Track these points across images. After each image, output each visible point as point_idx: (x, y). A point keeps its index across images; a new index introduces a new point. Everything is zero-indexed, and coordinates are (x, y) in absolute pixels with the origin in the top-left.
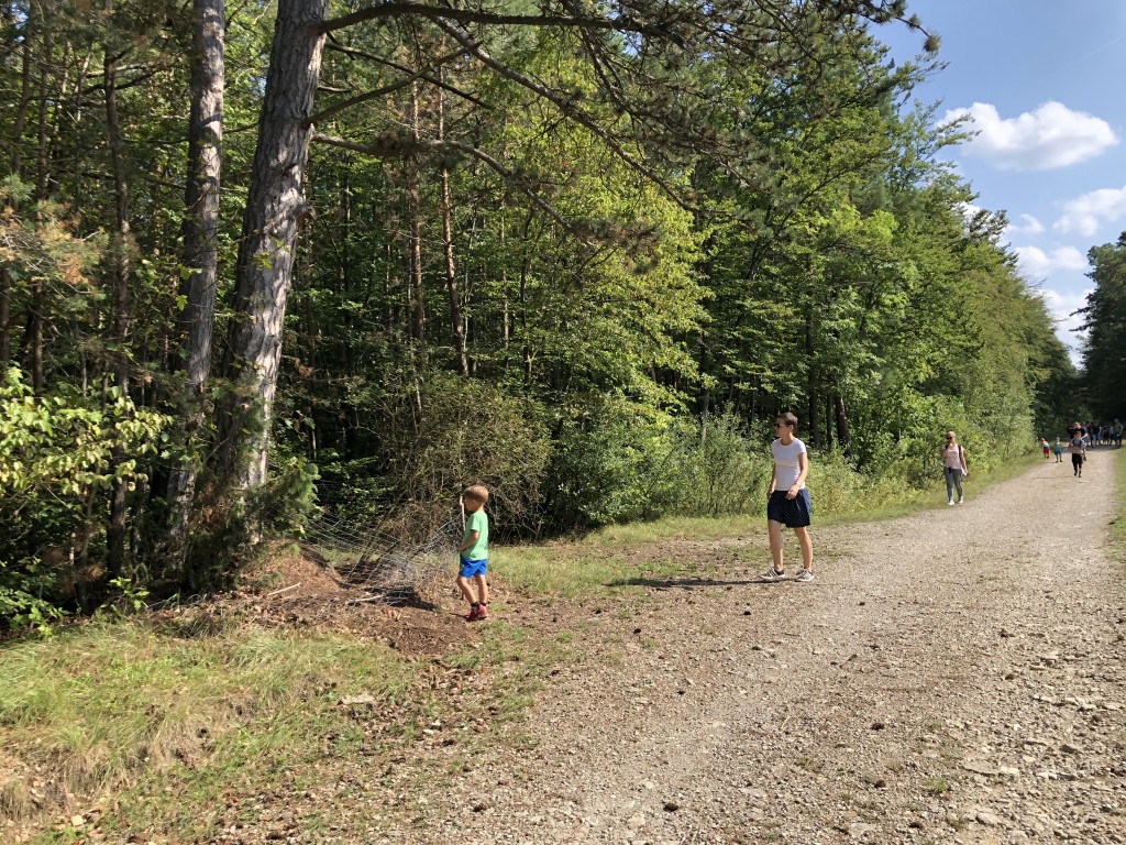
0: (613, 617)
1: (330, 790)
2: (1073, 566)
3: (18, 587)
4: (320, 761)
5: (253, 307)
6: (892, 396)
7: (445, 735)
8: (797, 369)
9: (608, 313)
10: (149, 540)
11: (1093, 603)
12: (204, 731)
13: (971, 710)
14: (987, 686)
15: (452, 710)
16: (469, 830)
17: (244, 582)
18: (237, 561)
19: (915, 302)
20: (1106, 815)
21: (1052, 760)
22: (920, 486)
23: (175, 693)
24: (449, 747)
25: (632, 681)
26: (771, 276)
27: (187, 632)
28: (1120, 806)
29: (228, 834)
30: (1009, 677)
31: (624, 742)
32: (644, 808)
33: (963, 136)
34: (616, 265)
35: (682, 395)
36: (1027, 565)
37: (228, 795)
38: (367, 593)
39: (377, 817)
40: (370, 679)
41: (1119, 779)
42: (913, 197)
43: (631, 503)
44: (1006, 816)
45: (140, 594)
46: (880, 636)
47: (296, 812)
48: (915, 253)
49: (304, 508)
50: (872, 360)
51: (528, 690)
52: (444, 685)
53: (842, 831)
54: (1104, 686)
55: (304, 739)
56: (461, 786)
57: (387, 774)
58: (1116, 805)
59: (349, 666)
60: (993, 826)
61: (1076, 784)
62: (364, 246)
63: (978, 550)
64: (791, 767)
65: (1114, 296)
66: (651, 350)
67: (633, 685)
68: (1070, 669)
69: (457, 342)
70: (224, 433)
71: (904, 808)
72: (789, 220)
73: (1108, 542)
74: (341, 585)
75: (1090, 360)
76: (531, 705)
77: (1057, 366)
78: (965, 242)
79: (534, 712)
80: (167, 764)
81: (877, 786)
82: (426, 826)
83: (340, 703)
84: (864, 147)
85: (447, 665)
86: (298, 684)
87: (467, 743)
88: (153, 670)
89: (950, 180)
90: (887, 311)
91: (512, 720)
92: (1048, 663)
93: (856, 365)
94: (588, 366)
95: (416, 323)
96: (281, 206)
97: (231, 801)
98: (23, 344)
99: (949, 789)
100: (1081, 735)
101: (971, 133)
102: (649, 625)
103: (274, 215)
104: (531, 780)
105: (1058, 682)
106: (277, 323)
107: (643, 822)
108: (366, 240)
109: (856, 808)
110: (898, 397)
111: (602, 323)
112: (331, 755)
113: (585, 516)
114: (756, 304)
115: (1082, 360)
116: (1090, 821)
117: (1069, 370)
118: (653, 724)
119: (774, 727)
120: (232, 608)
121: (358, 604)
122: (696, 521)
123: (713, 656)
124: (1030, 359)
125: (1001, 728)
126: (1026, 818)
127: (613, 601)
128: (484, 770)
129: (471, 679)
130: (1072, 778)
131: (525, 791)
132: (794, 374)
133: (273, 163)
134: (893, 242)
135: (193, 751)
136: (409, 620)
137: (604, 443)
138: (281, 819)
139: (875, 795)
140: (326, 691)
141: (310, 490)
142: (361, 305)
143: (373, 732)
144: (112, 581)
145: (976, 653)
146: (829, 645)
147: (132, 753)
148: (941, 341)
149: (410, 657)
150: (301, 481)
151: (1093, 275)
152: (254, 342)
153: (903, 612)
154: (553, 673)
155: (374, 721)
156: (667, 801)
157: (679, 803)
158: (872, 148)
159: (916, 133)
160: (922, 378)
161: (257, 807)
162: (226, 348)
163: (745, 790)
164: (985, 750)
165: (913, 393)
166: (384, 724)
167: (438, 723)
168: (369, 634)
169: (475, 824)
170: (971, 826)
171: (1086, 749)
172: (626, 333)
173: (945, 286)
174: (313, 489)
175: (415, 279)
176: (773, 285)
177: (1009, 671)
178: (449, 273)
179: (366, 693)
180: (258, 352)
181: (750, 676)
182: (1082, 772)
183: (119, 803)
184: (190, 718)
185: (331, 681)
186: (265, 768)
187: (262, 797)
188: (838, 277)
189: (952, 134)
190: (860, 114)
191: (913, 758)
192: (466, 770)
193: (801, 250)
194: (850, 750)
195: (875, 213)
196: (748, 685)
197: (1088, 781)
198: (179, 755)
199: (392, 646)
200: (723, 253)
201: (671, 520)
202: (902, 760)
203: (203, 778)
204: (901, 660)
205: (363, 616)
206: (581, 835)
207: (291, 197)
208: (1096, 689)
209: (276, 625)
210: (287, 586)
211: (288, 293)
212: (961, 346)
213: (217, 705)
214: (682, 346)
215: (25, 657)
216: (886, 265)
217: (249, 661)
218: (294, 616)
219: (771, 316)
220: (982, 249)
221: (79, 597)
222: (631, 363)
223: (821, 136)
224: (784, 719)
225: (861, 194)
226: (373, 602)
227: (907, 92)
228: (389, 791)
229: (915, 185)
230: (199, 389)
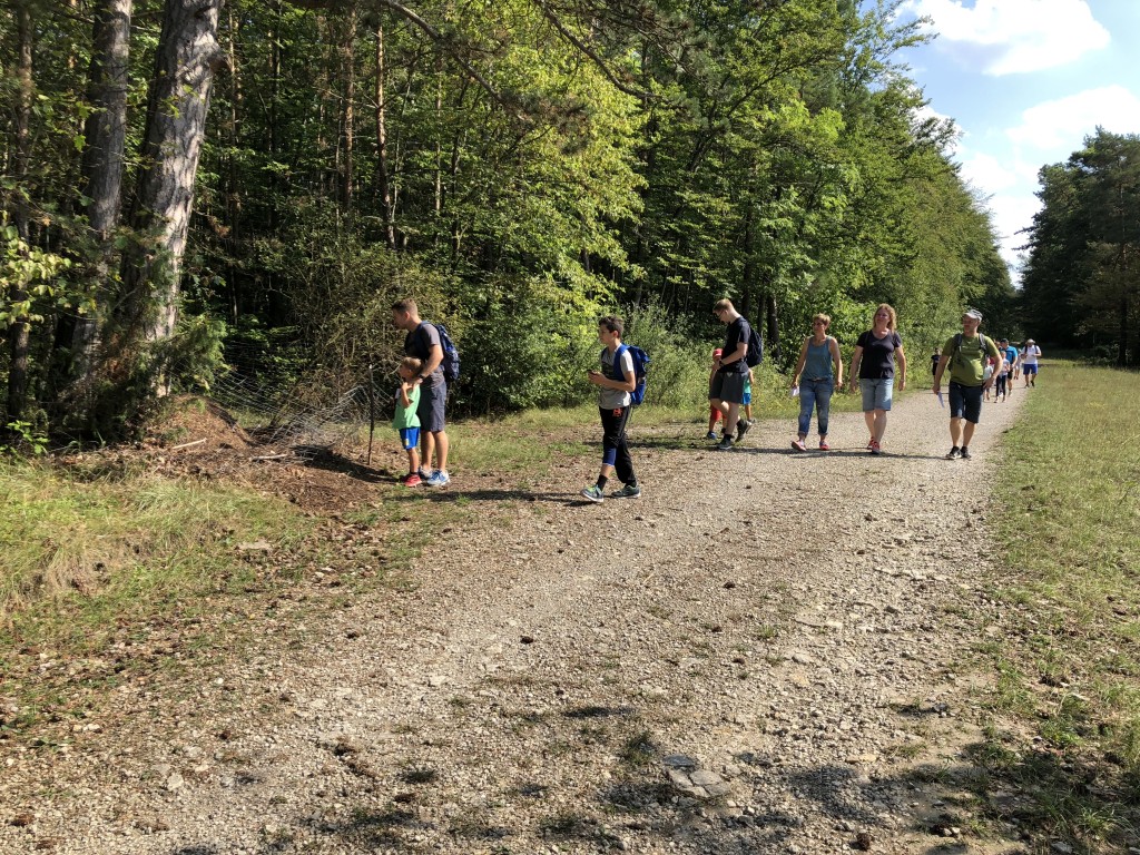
1: (218, 617)
4: (211, 595)
5: (163, 156)
6: (824, 301)
7: (335, 578)
8: (732, 266)
9: (541, 193)
10: (53, 388)
11: (958, 496)
12: (100, 565)
13: (817, 577)
14: (839, 559)
15: (344, 558)
16: (340, 652)
17: (150, 435)
18: (142, 413)
19: (857, 205)
20: (904, 659)
21: (874, 618)
23: (72, 529)
24: (336, 588)
25: (517, 540)
26: (714, 170)
27: (90, 477)
28: (918, 653)
29: (116, 649)
30: (861, 553)
31: (498, 588)
32: (503, 640)
33: (920, 39)
34: (549, 141)
35: (613, 284)
37: (121, 619)
38: (272, 452)
39: (258, 640)
40: (268, 530)
41: (925, 633)
42: (863, 99)
43: (552, 389)
44: (819, 657)
45: (41, 439)
46: (756, 514)
47: (183, 635)
48: (860, 156)
49: (211, 364)
50: (806, 262)
51: (419, 544)
52: (340, 538)
53: (673, 663)
54: (940, 562)
55: (199, 577)
56: (340, 618)
57: (272, 607)
58: (914, 652)
59: (248, 517)
60: (805, 664)
61: (888, 636)
62: (294, 105)
64: (643, 613)
65: (1058, 217)
66: (581, 235)
67: (518, 544)
68: (917, 548)
69: (384, 212)
70: (131, 285)
71: (732, 648)
72: (735, 112)
73: (994, 448)
74: (249, 443)
75: (1028, 279)
76: (419, 556)
77: (994, 283)
78: (912, 149)
79: (421, 562)
80: (62, 591)
81: (714, 631)
82: (301, 648)
83: (237, 548)
84: (816, 42)
85: (346, 521)
86: (197, 530)
87: (352, 586)
88: (50, 509)
89: (903, 83)
90: (826, 213)
91: (398, 568)
92: (899, 543)
93: (790, 266)
94: (518, 247)
95: (344, 190)
96: (195, 51)
97: (123, 624)
99: (777, 636)
100: (906, 599)
101: (929, 36)
102: (545, 495)
103: (187, 59)
104: (405, 615)
105: (902, 558)
106: (189, 175)
107: (500, 650)
108: (296, 98)
109: (691, 647)
110: (830, 302)
111: (534, 203)
112: (222, 591)
113: (506, 398)
114: (694, 196)
115: (1021, 279)
116: (888, 663)
117: (1006, 288)
119: (638, 582)
120: (135, 458)
121: (262, 461)
123: (597, 523)
124: (967, 275)
125: (839, 592)
126: (835, 659)
128: (364, 606)
129: (366, 533)
130: (886, 632)
131: (398, 623)
132: (728, 271)
133: (186, 3)
134: (839, 144)
135: (89, 582)
136: (312, 479)
137: (529, 327)
138: (169, 639)
139: (711, 637)
140: (224, 537)
141: (216, 348)
142: (287, 167)
143: (266, 574)
144: (10, 424)
145: (838, 532)
146: (708, 520)
147: (27, 579)
148: (877, 248)
149: (310, 513)
150: (207, 337)
151: (1041, 195)
152: (163, 193)
153: (785, 496)
154: (445, 531)
155: (268, 565)
156: (525, 635)
157: (535, 637)
158: (826, 44)
159: (874, 32)
160: (856, 284)
161: (147, 629)
162: (135, 199)
163: (596, 630)
164: (819, 608)
165: (846, 299)
166: (277, 568)
167: (328, 569)
168: (270, 489)
169: (346, 648)
170: (785, 663)
171: (905, 610)
172: (558, 216)
173: (885, 192)
174: (221, 348)
175: (344, 142)
176: (716, 178)
177: (863, 547)
178: (379, 139)
179: (263, 541)
180: (168, 204)
181: (628, 540)
182: (896, 627)
183: (14, 622)
184: (86, 553)
185: (230, 529)
186: (158, 600)
187: (153, 622)
188: (783, 176)
189: (910, 36)
190: (818, 6)
191: (753, 612)
192: (346, 606)
193: (745, 144)
194: (699, 603)
195: (823, 111)
196: (623, 548)
197: (898, 634)
198: (75, 585)
199: (293, 501)
200: (665, 141)
201: (590, 407)
202: (742, 612)
203: (98, 605)
204: (768, 535)
205: (266, 472)
206: (442, 659)
207: (205, 41)
208: (932, 564)
209: (178, 475)
210: (193, 440)
211: (201, 146)
212: (896, 255)
213: (115, 543)
214: (614, 233)
216: (830, 166)
217: (149, 506)
218: (197, 469)
219: (709, 210)
220: (926, 157)
222: (561, 247)
223: (776, 26)
224: (647, 576)
225: (812, 90)
226: (277, 460)
228: (272, 620)
229: (868, 86)
230: (102, 237)
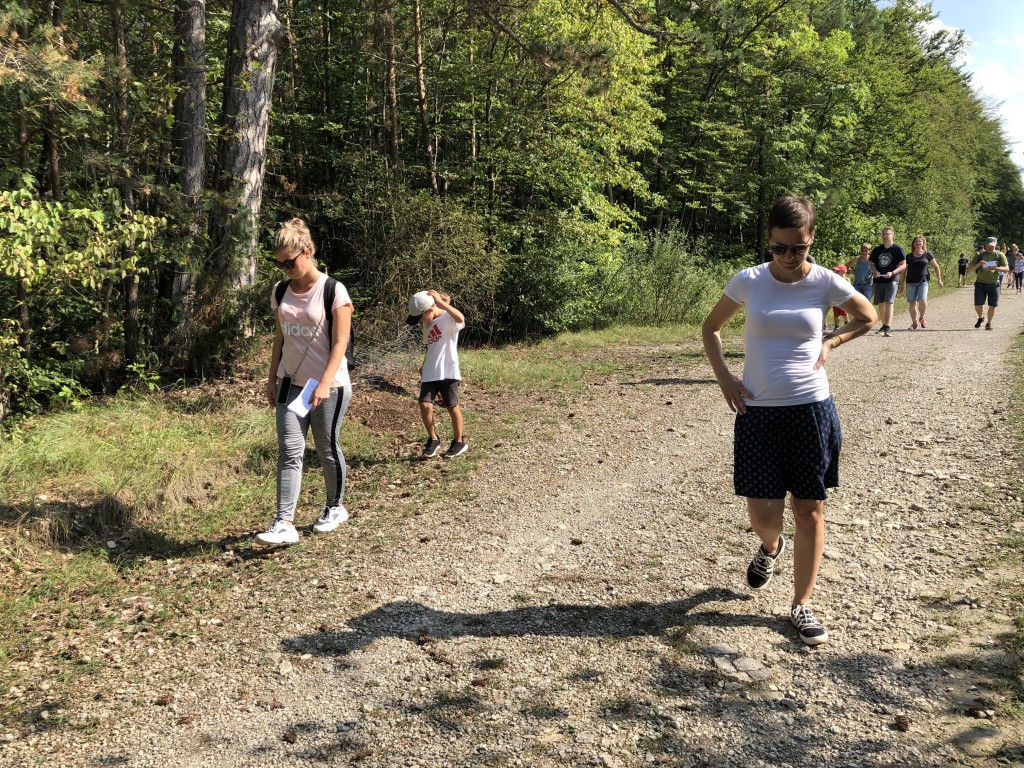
0: (552, 404)
2: (970, 368)
3: (53, 368)
5: (239, 126)
6: (837, 216)
7: (405, 489)
8: (748, 189)
9: (567, 134)
10: (159, 334)
11: (977, 397)
12: (209, 484)
14: (862, 462)
16: (415, 555)
17: (240, 370)
18: (233, 352)
19: (867, 122)
20: (932, 554)
21: (899, 516)
23: (184, 454)
24: (406, 498)
25: (561, 453)
26: (727, 98)
27: (192, 409)
28: (946, 549)
30: (883, 455)
31: (547, 496)
32: (555, 542)
34: (573, 85)
35: (636, 213)
36: (930, 368)
37: (229, 530)
39: (344, 546)
41: (951, 530)
42: (873, 17)
43: (583, 314)
44: (848, 553)
45: (153, 378)
48: (869, 74)
50: (819, 180)
51: (474, 458)
52: (406, 454)
53: (711, 561)
54: (962, 462)
56: (412, 525)
57: (354, 516)
58: (942, 548)
61: (914, 532)
62: (344, 69)
63: (890, 354)
64: (681, 516)
66: (605, 170)
67: (561, 456)
68: (938, 449)
69: (427, 161)
70: (218, 241)
72: (747, 42)
73: (1012, 349)
76: (475, 469)
77: (1007, 188)
78: (922, 62)
79: (477, 474)
80: (180, 506)
82: (381, 552)
85: (410, 439)
87: (420, 496)
88: (165, 437)
90: (837, 132)
91: (458, 479)
92: (921, 444)
93: (803, 185)
94: (547, 185)
95: (391, 143)
96: (261, 30)
97: (231, 534)
98: (42, 161)
100: (930, 498)
102: (581, 409)
103: (255, 38)
104: (468, 521)
105: (924, 458)
106: (261, 141)
107: (553, 551)
108: (346, 63)
109: (727, 546)
110: (843, 217)
111: (561, 142)
112: (310, 504)
113: (541, 324)
114: (710, 125)
116: (916, 558)
118: (572, 482)
119: (673, 488)
120: (230, 391)
122: (640, 329)
123: (632, 435)
124: (979, 182)
125: (864, 492)
126: (863, 555)
127: (555, 392)
128: (432, 514)
130: (912, 528)
131: (462, 529)
132: (743, 193)
134: (849, 64)
135: (201, 499)
136: (380, 403)
137: (560, 258)
139: (746, 538)
142: (341, 126)
144: (129, 366)
145: (860, 436)
147: (152, 498)
148: (887, 162)
149: (379, 433)
152: (240, 159)
154: (496, 446)
156: (574, 537)
157: (584, 539)
160: (867, 198)
162: (217, 165)
163: (639, 532)
164: (846, 508)
165: (857, 213)
166: (355, 482)
167: (398, 481)
169: (419, 551)
171: (931, 508)
172: (583, 153)
173: (896, 108)
175: (390, 100)
176: (729, 107)
177: (885, 450)
178: (420, 95)
180: (245, 168)
181: (661, 450)
182: (922, 524)
184: (196, 474)
186: (258, 513)
188: (793, 99)
192: (417, 514)
193: (757, 72)
194: (731, 506)
195: (833, 33)
196: (658, 458)
197: (924, 530)
198: (189, 501)
199: (365, 423)
200: (681, 75)
201: (618, 328)
203: (208, 518)
206: (503, 559)
207: (269, 21)
208: (955, 464)
211: (269, 114)
212: (907, 168)
213: (218, 465)
214: (636, 165)
215: (63, 425)
216: (840, 86)
217: (245, 432)
219: (723, 137)
220: (937, 70)
221: (104, 379)
222: (586, 182)
224: (682, 482)
225: (821, 14)
228: (355, 528)
230: (193, 201)
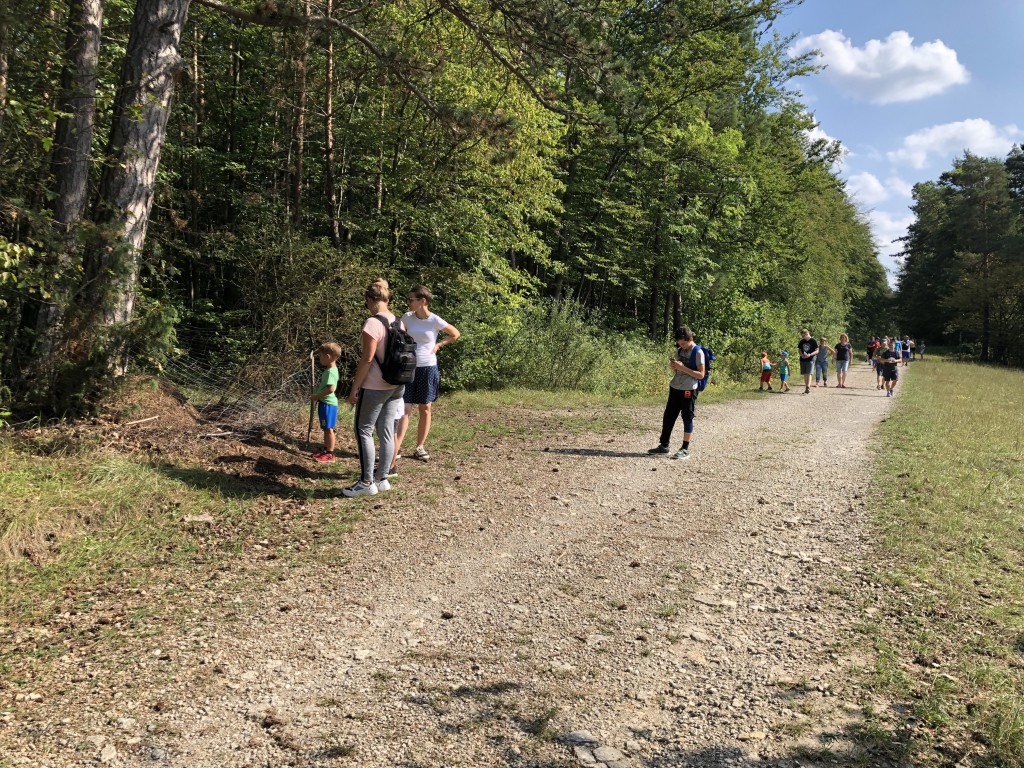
0: (439, 466)
1: (161, 588)
2: (837, 452)
4: (155, 565)
5: (126, 157)
6: (724, 298)
7: (271, 551)
8: (644, 266)
9: (472, 197)
11: (841, 481)
12: (52, 536)
13: (715, 557)
14: (734, 540)
15: (281, 532)
16: (273, 625)
17: (105, 411)
18: (99, 391)
19: (754, 214)
20: (791, 639)
21: (765, 598)
22: (739, 379)
23: (26, 501)
24: (272, 561)
25: (442, 518)
26: (628, 179)
27: (47, 450)
28: (805, 633)
29: (61, 618)
30: (754, 534)
31: (422, 564)
32: (425, 615)
33: (811, 69)
34: (482, 151)
35: (536, 280)
36: (802, 449)
37: (68, 589)
38: (219, 429)
39: (196, 611)
41: (811, 614)
42: (761, 120)
43: (479, 373)
44: (714, 635)
45: (2, 414)
46: (660, 495)
47: (126, 604)
48: (757, 171)
49: (165, 347)
50: (708, 264)
51: (351, 520)
52: (278, 512)
53: (581, 639)
54: (825, 545)
55: (145, 548)
56: (274, 591)
57: (212, 578)
58: (801, 632)
59: (194, 490)
60: (702, 642)
61: (777, 615)
63: (766, 434)
64: (555, 591)
65: (929, 228)
66: (508, 235)
67: (442, 521)
68: (804, 531)
69: (330, 210)
70: (92, 274)
71: (636, 625)
72: (648, 129)
73: (873, 436)
74: (198, 421)
75: (904, 283)
76: (350, 532)
77: (874, 286)
78: (803, 166)
79: (352, 537)
80: (14, 560)
81: (620, 609)
82: (236, 620)
83: (183, 520)
84: (720, 70)
85: (284, 496)
86: (145, 502)
87: (287, 559)
88: (7, 480)
89: (799, 107)
90: (727, 221)
91: (330, 542)
92: (789, 525)
93: (694, 267)
94: (451, 244)
96: (159, 61)
97: (70, 594)
99: (677, 614)
100: (794, 580)
101: (818, 67)
102: (468, 472)
103: (151, 69)
104: (335, 589)
105: (791, 540)
106: (150, 174)
107: (422, 625)
108: (254, 104)
109: (598, 624)
110: (729, 300)
111: (466, 205)
112: (166, 562)
114: (610, 203)
115: (897, 282)
116: (777, 642)
117: (884, 290)
119: (551, 560)
120: (91, 433)
121: (209, 438)
122: (535, 393)
123: (516, 502)
124: (851, 278)
125: (734, 572)
126: (729, 638)
128: (297, 580)
129: (303, 508)
130: (775, 611)
131: (328, 597)
132: (639, 270)
133: (152, 18)
134: (739, 159)
135: (40, 552)
136: (256, 456)
137: (459, 317)
138: (112, 609)
139: (617, 615)
140: (170, 510)
141: (170, 333)
142: (244, 167)
143: (208, 545)
145: (733, 514)
146: (617, 500)
148: (771, 253)
149: (251, 486)
150: (162, 323)
151: (914, 209)
152: (126, 190)
153: (686, 479)
154: (376, 508)
155: (210, 537)
156: (446, 611)
157: (455, 613)
158: (729, 71)
159: (771, 61)
160: (752, 284)
161: (92, 599)
163: (512, 606)
164: (716, 587)
165: (743, 297)
166: (218, 540)
167: (266, 542)
168: (216, 464)
169: (279, 621)
170: (684, 641)
171: (794, 590)
172: (487, 217)
173: (779, 204)
174: (174, 333)
175: (296, 146)
176: (629, 187)
177: (756, 529)
178: (327, 144)
179: (207, 514)
180: (130, 200)
181: (543, 519)
182: (785, 607)
184: (38, 524)
185: (176, 501)
186: (105, 570)
187: (98, 592)
188: (689, 186)
189: (802, 66)
190: (723, 38)
191: (655, 591)
192: (280, 579)
193: (656, 158)
194: (606, 581)
195: (726, 131)
196: (539, 527)
197: (787, 613)
198: (26, 554)
199: (236, 476)
200: (585, 153)
201: (513, 390)
202: (645, 591)
203: (47, 574)
204: (670, 516)
205: (213, 448)
206: (368, 633)
207: (169, 53)
208: (818, 547)
209: (131, 450)
210: (146, 417)
211: (162, 148)
212: (788, 259)
213: (66, 515)
214: (538, 233)
216: (731, 179)
217: (102, 479)
218: (148, 444)
219: (623, 216)
220: (816, 174)
222: (490, 245)
223: (685, 54)
224: (560, 554)
225: (716, 112)
226: (223, 437)
227: (769, 22)
228: (211, 592)
229: (765, 109)
230: (65, 229)
